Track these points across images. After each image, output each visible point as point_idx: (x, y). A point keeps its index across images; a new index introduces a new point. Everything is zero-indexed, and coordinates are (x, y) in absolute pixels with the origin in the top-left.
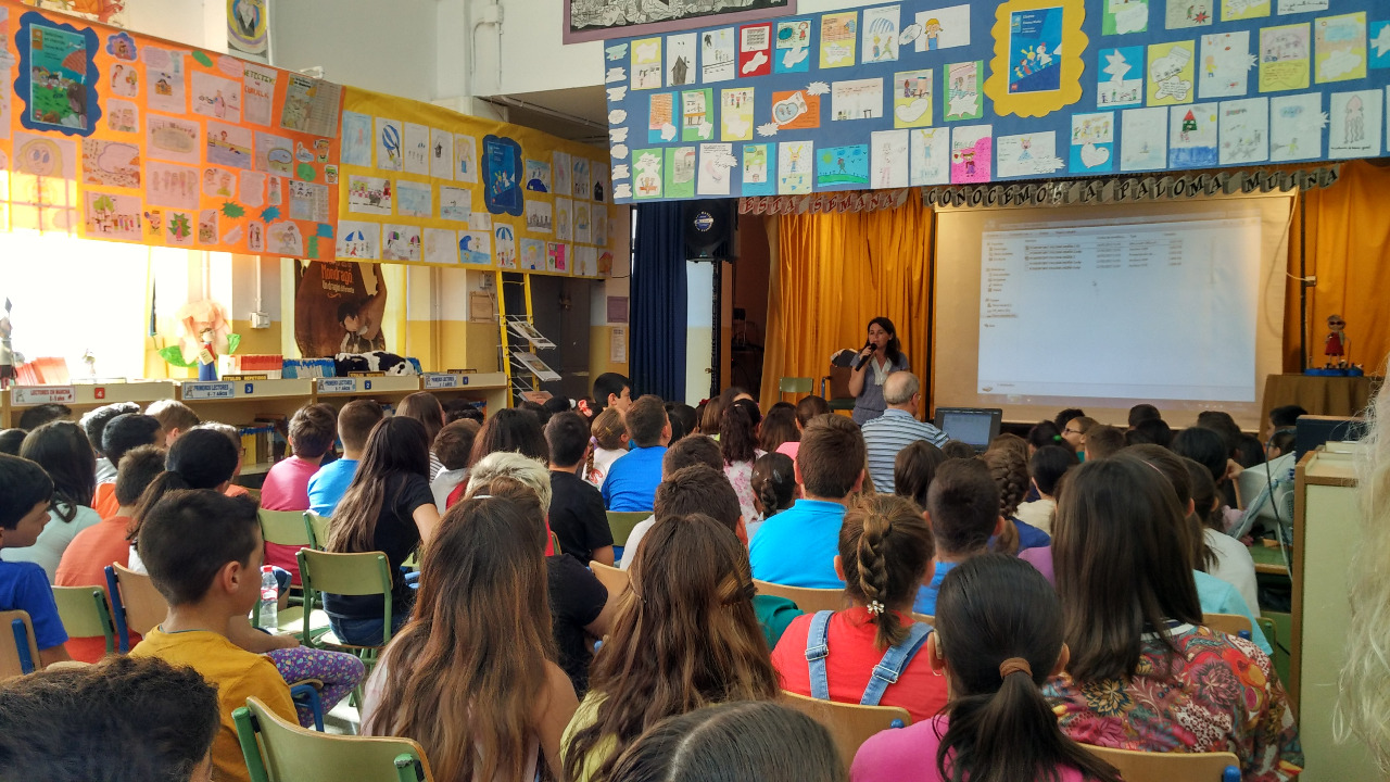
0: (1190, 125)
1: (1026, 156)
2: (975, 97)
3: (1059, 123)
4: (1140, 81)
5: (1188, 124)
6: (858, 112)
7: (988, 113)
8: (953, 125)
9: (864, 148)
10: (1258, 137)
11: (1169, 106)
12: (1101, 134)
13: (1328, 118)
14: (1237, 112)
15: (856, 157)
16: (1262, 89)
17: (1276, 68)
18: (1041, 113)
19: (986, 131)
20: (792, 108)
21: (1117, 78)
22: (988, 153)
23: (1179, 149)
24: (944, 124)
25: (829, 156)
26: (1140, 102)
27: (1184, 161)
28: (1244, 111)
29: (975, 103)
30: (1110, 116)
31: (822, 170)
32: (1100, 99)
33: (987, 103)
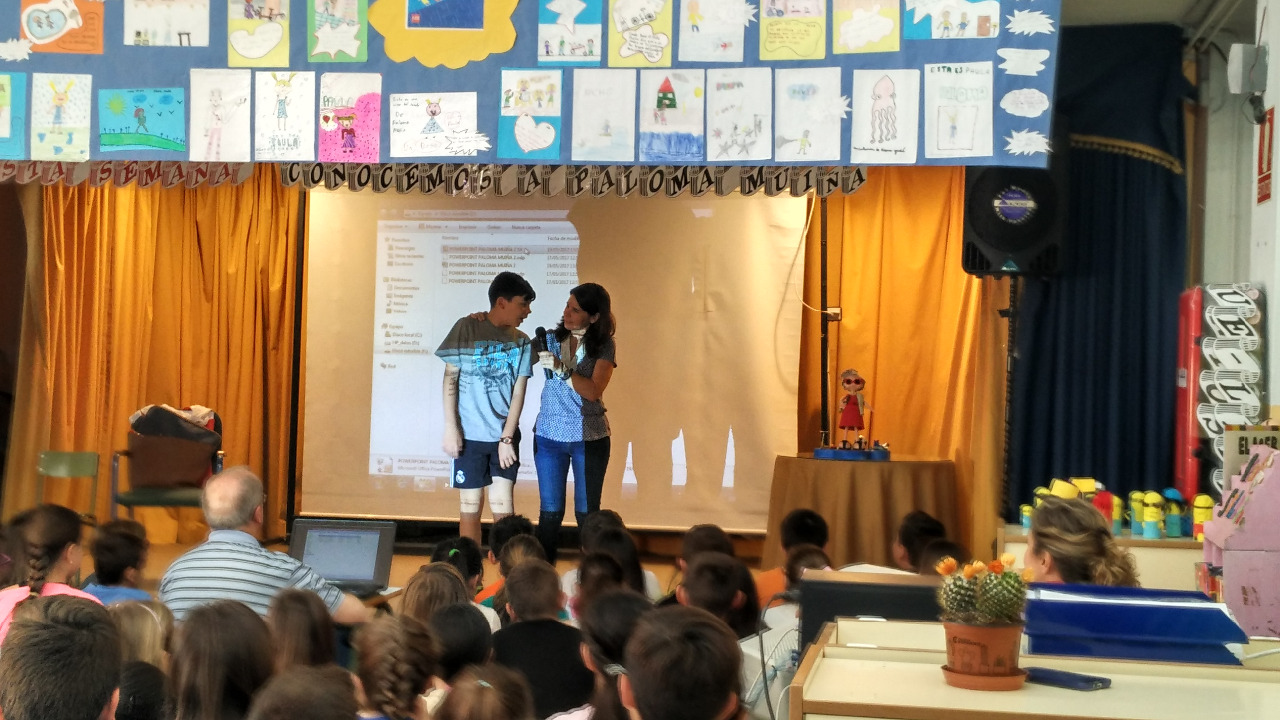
0: (666, 100)
1: (433, 127)
2: (354, 30)
3: (482, 79)
4: (597, 29)
5: (665, 98)
6: (168, 36)
7: (375, 56)
8: (321, 68)
9: (177, 93)
10: (758, 125)
11: (638, 70)
12: (544, 103)
13: (850, 105)
14: (730, 86)
15: (165, 108)
16: (764, 56)
17: (782, 26)
18: (456, 62)
19: (373, 83)
20: (55, 17)
21: (567, 20)
22: (375, 118)
23: (652, 135)
24: (307, 67)
25: (120, 103)
26: (598, 59)
27: (660, 153)
28: (740, 85)
29: (357, 37)
30: (556, 77)
31: (108, 123)
32: (541, 50)
33: (375, 40)
